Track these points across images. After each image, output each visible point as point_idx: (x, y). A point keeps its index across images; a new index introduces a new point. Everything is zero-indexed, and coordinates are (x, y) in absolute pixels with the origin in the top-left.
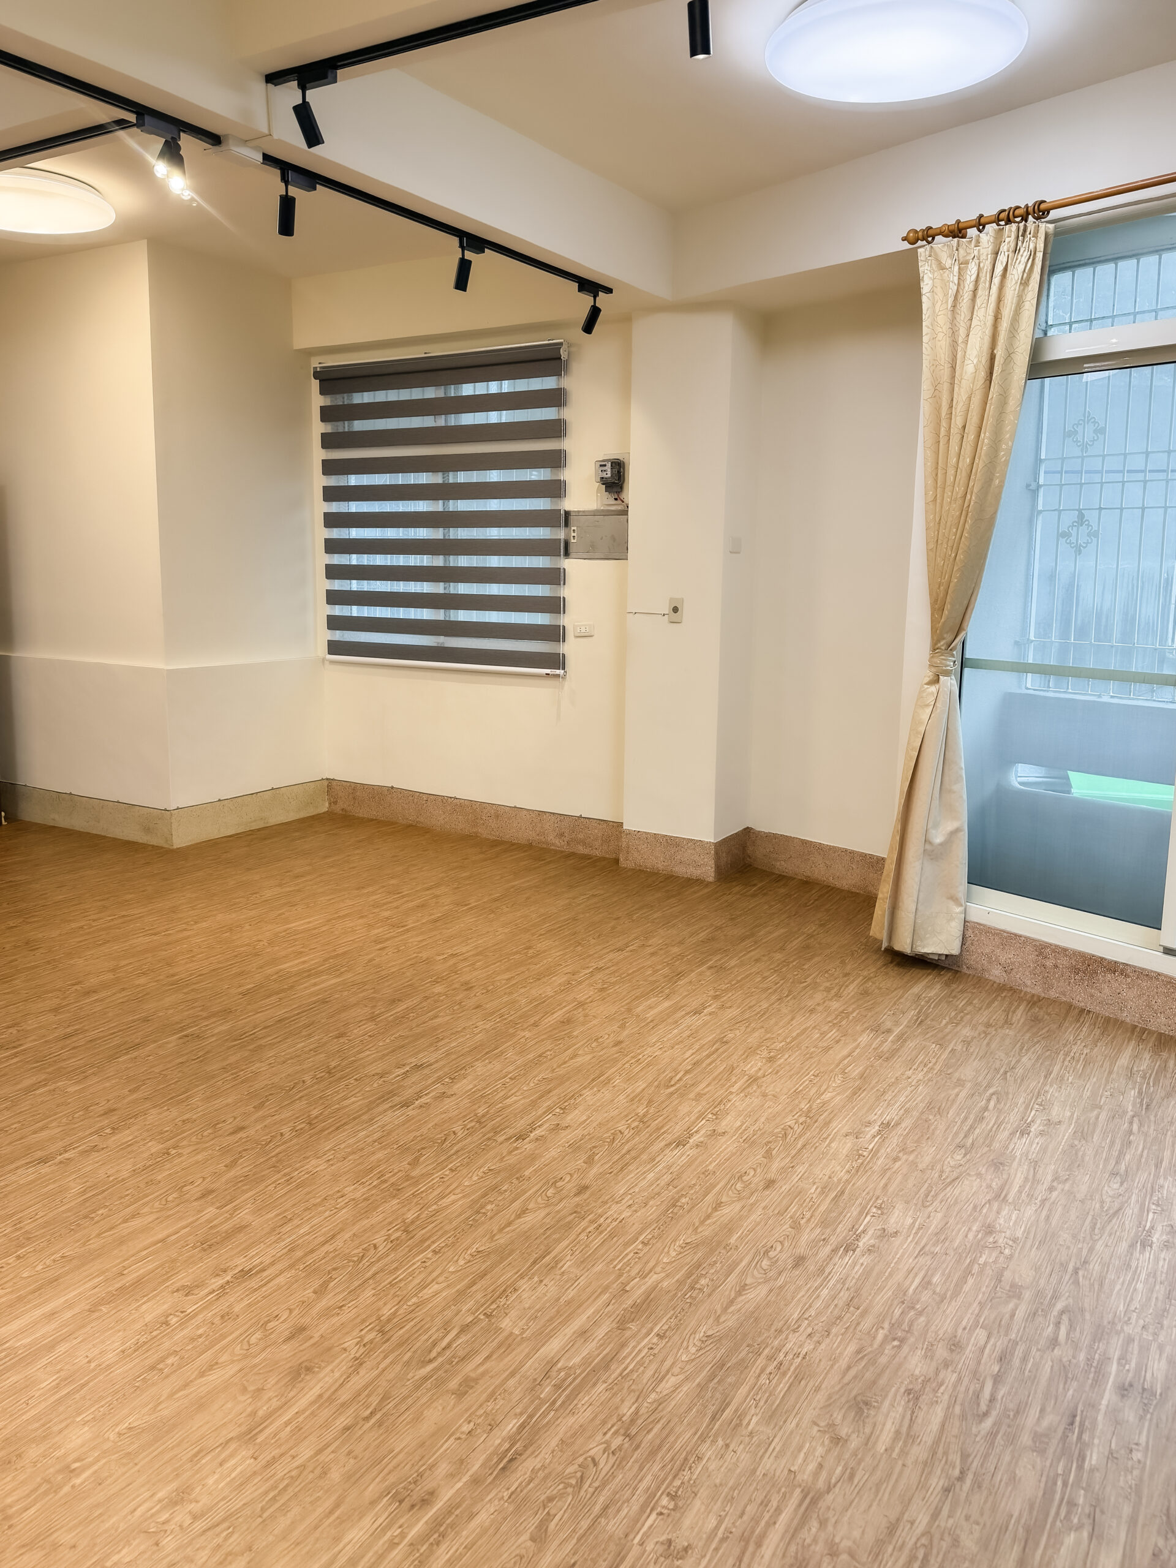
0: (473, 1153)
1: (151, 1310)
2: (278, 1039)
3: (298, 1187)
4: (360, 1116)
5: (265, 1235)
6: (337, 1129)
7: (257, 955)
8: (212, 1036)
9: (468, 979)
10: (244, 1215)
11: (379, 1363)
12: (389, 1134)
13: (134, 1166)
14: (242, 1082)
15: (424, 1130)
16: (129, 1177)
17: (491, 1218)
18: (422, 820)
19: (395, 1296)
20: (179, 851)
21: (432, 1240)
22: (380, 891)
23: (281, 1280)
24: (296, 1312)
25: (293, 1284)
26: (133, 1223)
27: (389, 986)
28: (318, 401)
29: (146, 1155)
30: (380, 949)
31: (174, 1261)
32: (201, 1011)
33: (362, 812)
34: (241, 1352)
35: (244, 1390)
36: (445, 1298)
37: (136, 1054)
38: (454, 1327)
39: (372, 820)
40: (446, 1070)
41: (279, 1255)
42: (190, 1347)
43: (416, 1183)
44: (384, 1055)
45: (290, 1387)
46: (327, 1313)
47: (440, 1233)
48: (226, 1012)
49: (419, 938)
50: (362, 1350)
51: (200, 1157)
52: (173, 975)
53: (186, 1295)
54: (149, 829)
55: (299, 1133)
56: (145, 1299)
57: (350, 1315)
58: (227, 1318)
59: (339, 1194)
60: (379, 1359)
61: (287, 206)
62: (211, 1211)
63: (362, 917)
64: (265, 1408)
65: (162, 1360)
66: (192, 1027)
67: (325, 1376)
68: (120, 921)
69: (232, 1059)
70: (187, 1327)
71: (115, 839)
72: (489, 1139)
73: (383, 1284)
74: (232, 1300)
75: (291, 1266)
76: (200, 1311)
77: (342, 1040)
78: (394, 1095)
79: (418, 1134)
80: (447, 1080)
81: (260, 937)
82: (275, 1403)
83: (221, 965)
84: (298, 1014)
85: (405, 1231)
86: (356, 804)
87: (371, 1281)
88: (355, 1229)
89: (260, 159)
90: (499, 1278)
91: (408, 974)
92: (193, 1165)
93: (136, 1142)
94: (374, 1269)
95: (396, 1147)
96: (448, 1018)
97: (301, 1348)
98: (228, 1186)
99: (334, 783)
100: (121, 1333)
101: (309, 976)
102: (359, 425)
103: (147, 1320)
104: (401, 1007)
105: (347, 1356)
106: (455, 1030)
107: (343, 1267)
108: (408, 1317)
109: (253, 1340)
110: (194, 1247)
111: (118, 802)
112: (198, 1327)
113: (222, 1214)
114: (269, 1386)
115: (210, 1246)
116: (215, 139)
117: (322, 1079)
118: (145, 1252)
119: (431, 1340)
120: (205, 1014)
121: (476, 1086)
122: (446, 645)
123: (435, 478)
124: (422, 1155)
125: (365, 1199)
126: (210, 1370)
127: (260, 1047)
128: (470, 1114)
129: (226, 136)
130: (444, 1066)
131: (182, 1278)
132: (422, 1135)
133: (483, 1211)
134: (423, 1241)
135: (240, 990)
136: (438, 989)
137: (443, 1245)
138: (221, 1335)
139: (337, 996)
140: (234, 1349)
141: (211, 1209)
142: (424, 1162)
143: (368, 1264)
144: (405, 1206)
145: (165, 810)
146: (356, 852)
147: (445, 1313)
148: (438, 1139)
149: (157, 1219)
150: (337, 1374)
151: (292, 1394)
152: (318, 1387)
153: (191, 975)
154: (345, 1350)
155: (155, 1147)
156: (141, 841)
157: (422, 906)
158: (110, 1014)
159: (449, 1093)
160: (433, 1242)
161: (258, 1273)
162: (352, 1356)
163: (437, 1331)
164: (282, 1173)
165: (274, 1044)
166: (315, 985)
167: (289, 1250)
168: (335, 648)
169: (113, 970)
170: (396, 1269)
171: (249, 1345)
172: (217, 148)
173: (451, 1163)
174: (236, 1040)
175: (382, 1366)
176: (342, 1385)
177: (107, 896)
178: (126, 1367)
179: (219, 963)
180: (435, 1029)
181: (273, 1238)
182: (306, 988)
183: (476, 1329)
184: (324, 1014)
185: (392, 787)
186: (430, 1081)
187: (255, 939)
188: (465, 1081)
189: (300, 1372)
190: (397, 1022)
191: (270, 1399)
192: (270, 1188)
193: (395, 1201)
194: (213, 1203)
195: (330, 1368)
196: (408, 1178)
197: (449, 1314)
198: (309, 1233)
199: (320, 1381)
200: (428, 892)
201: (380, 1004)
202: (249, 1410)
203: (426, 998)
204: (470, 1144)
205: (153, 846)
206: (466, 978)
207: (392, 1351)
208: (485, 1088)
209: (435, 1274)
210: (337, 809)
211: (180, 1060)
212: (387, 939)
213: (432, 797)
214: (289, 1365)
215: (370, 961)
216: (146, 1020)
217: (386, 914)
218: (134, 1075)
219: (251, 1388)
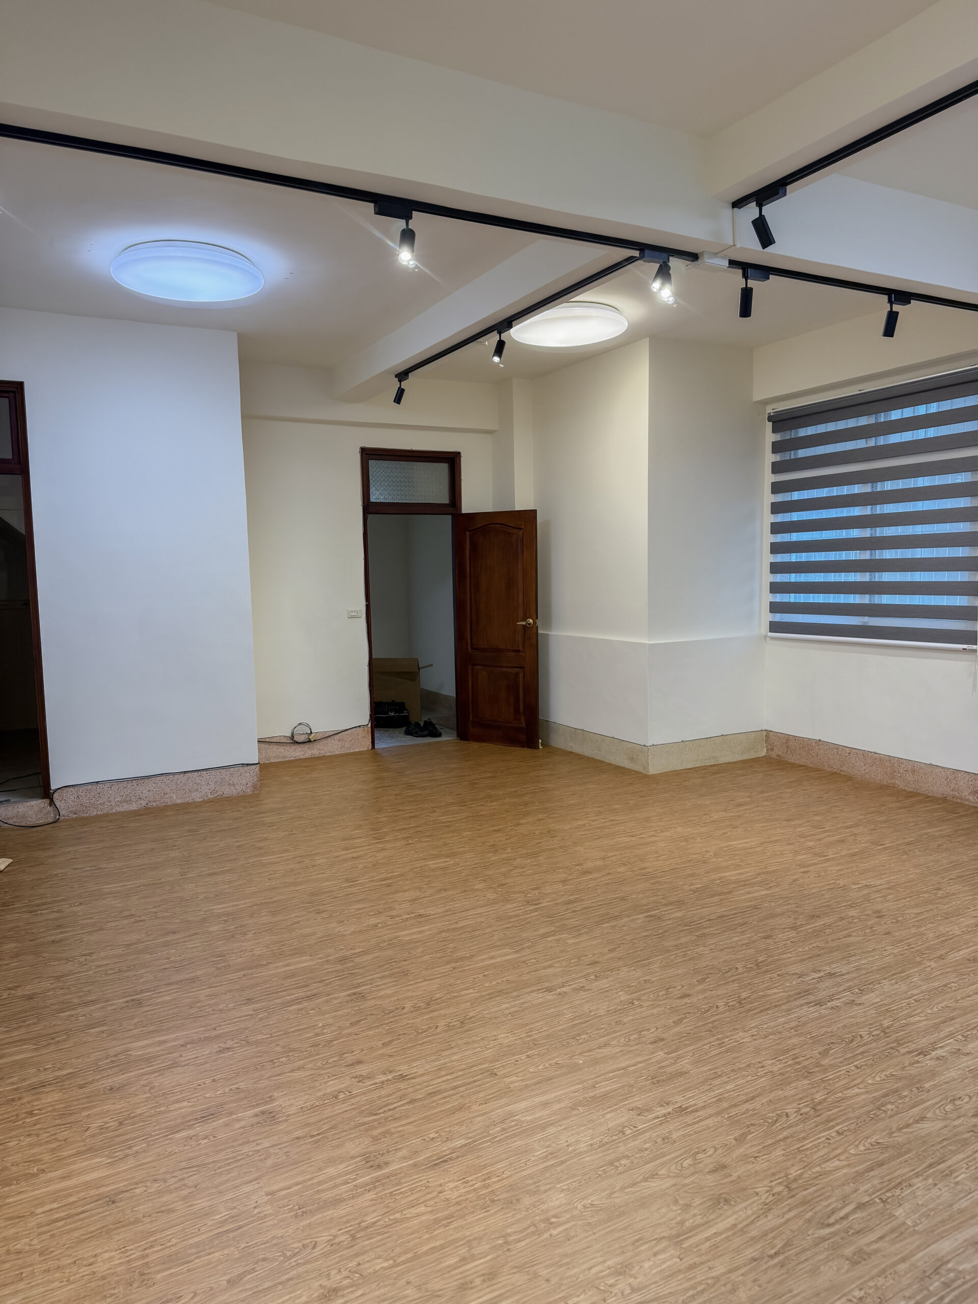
0: (877, 1057)
1: (614, 1119)
2: (718, 931)
3: (727, 1051)
4: (780, 1005)
5: (700, 1083)
6: (762, 1011)
7: (705, 862)
8: (670, 919)
9: (879, 908)
10: (685, 1063)
11: (784, 1214)
12: (804, 1025)
13: (608, 1007)
14: (690, 959)
15: (834, 1028)
16: (604, 1015)
17: (891, 1117)
18: (845, 769)
19: (801, 1161)
20: (653, 777)
21: (836, 1122)
22: (805, 825)
23: (710, 1122)
24: (720, 1151)
25: (719, 1128)
26: (604, 1050)
27: (809, 903)
28: (770, 437)
29: (617, 1001)
30: (803, 872)
31: (631, 1086)
32: (662, 898)
33: (793, 759)
34: (676, 1171)
35: (676, 1202)
36: (845, 1175)
37: (614, 923)
38: (851, 1202)
39: (802, 766)
40: (856, 981)
41: (709, 1102)
42: (638, 1155)
43: (825, 1070)
44: (803, 960)
45: (711, 1211)
46: (744, 1159)
47: (844, 1118)
48: (680, 903)
49: (838, 868)
50: (771, 1198)
51: (655, 1011)
52: (644, 869)
53: (639, 1115)
54: (633, 759)
55: (731, 1008)
56: (609, 1109)
57: (763, 1166)
58: (666, 1141)
59: (760, 1065)
60: (785, 1210)
61: (747, 295)
62: (661, 1054)
63: (789, 844)
64: (691, 1221)
65: (618, 1159)
66: (655, 910)
67: (740, 1210)
68: (610, 823)
69: (683, 940)
70: (637, 1140)
71: (610, 764)
72: (892, 1048)
73: (791, 1148)
74: (672, 1128)
75: (718, 1113)
76: (647, 1131)
77: (768, 941)
78: (810, 994)
79: (829, 1030)
80: (857, 990)
81: (708, 849)
82: (699, 1220)
83: (678, 867)
84: (734, 914)
85: (813, 1108)
86: (789, 752)
87: (782, 1143)
88: (772, 1096)
89: (727, 264)
90: (895, 1171)
91: (826, 896)
92: (650, 1016)
93: (611, 990)
94: (785, 1134)
95: (809, 1036)
96: (860, 938)
97: (722, 1182)
98: (674, 1038)
99: (771, 734)
100: (590, 1131)
101: (744, 885)
102: (802, 453)
103: (610, 1126)
104: (819, 923)
105: (758, 1200)
106: (866, 950)
107: (760, 1125)
108: (811, 1182)
109: (686, 1164)
110: (646, 1080)
111: (613, 738)
112: (645, 1142)
113: (668, 1059)
114: (695, 1204)
115: (658, 1081)
116: (693, 257)
117: (751, 969)
118: (611, 1075)
119: (830, 1208)
120: (664, 902)
121: (882, 1001)
122: (870, 624)
123: (866, 488)
124: (831, 1049)
125: (781, 1074)
126: (652, 1178)
127: (704, 935)
128: (876, 1023)
129: (702, 253)
130: (854, 978)
131: (637, 1101)
132: (832, 1032)
133: (884, 1108)
134: (828, 1121)
135: (692, 887)
136: (852, 913)
137: (846, 1128)
138: (662, 1153)
139: (766, 905)
140: (670, 1167)
141: (660, 1053)
142: (832, 1055)
143: (780, 1127)
144: (814, 1087)
145: (644, 746)
146: (787, 791)
147: (845, 1187)
148: (846, 1038)
149: (621, 1051)
150: (749, 1212)
151: (712, 1217)
152: (733, 1217)
153: (656, 870)
154: (757, 1194)
155: (624, 996)
156: (627, 767)
157: (842, 841)
158: (599, 891)
159: (858, 1002)
160: (838, 1124)
161: (692, 1112)
162: (763, 1201)
163: (836, 1201)
164: (716, 1037)
165: (714, 934)
166: (749, 893)
167: (717, 1100)
168: (775, 627)
169: (603, 859)
170: (804, 1138)
171: (682, 1167)
172: (696, 263)
173: (857, 1061)
174: (686, 926)
175: (787, 1216)
176: (752, 1222)
177: (603, 804)
178: (594, 1157)
179: (677, 864)
180: (848, 945)
181: (706, 1087)
182: (742, 894)
183: (873, 1209)
184: (755, 917)
185: (820, 740)
186: (841, 988)
187: (704, 849)
188: (873, 994)
189: (720, 1201)
190: (815, 934)
191: (695, 1215)
192: (705, 1047)
193: (807, 1082)
194: (662, 1049)
195: (744, 1205)
196: (818, 1065)
197: (848, 1189)
198: (734, 1090)
199: (735, 1213)
200: (847, 830)
201: (801, 917)
202: (679, 1219)
203: (842, 919)
204: (875, 1049)
205: (635, 771)
206: (878, 907)
207: (797, 1206)
208: (890, 1004)
209: (838, 1152)
210: (773, 755)
211: (645, 934)
212: (810, 865)
213: (854, 751)
214: (711, 1193)
215: (795, 880)
216: (623, 899)
217: (811, 844)
218: (613, 939)
219: (681, 1202)
